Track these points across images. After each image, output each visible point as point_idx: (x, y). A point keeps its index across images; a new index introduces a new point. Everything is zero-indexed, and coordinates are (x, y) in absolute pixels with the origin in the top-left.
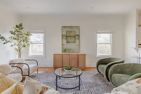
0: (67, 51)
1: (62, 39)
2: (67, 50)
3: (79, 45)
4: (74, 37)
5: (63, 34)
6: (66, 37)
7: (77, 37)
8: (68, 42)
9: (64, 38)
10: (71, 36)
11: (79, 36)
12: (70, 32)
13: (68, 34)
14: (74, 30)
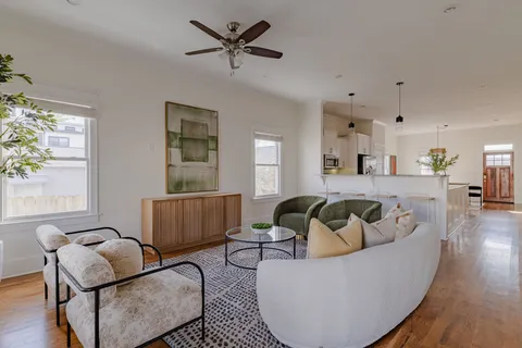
0: (184, 189)
1: (169, 145)
2: (184, 185)
3: (217, 169)
4: (205, 141)
5: (172, 129)
6: (182, 139)
7: (212, 145)
8: (185, 159)
9: (176, 142)
10: (195, 140)
11: (215, 139)
12: (194, 124)
13: (186, 131)
14: (204, 119)
